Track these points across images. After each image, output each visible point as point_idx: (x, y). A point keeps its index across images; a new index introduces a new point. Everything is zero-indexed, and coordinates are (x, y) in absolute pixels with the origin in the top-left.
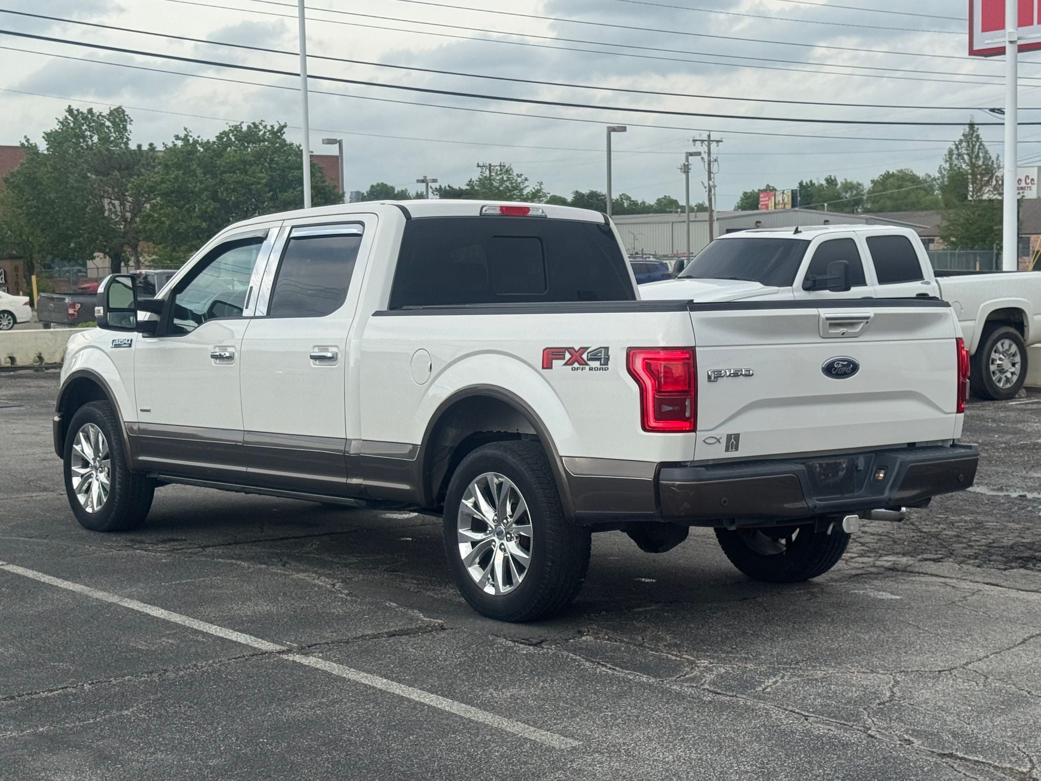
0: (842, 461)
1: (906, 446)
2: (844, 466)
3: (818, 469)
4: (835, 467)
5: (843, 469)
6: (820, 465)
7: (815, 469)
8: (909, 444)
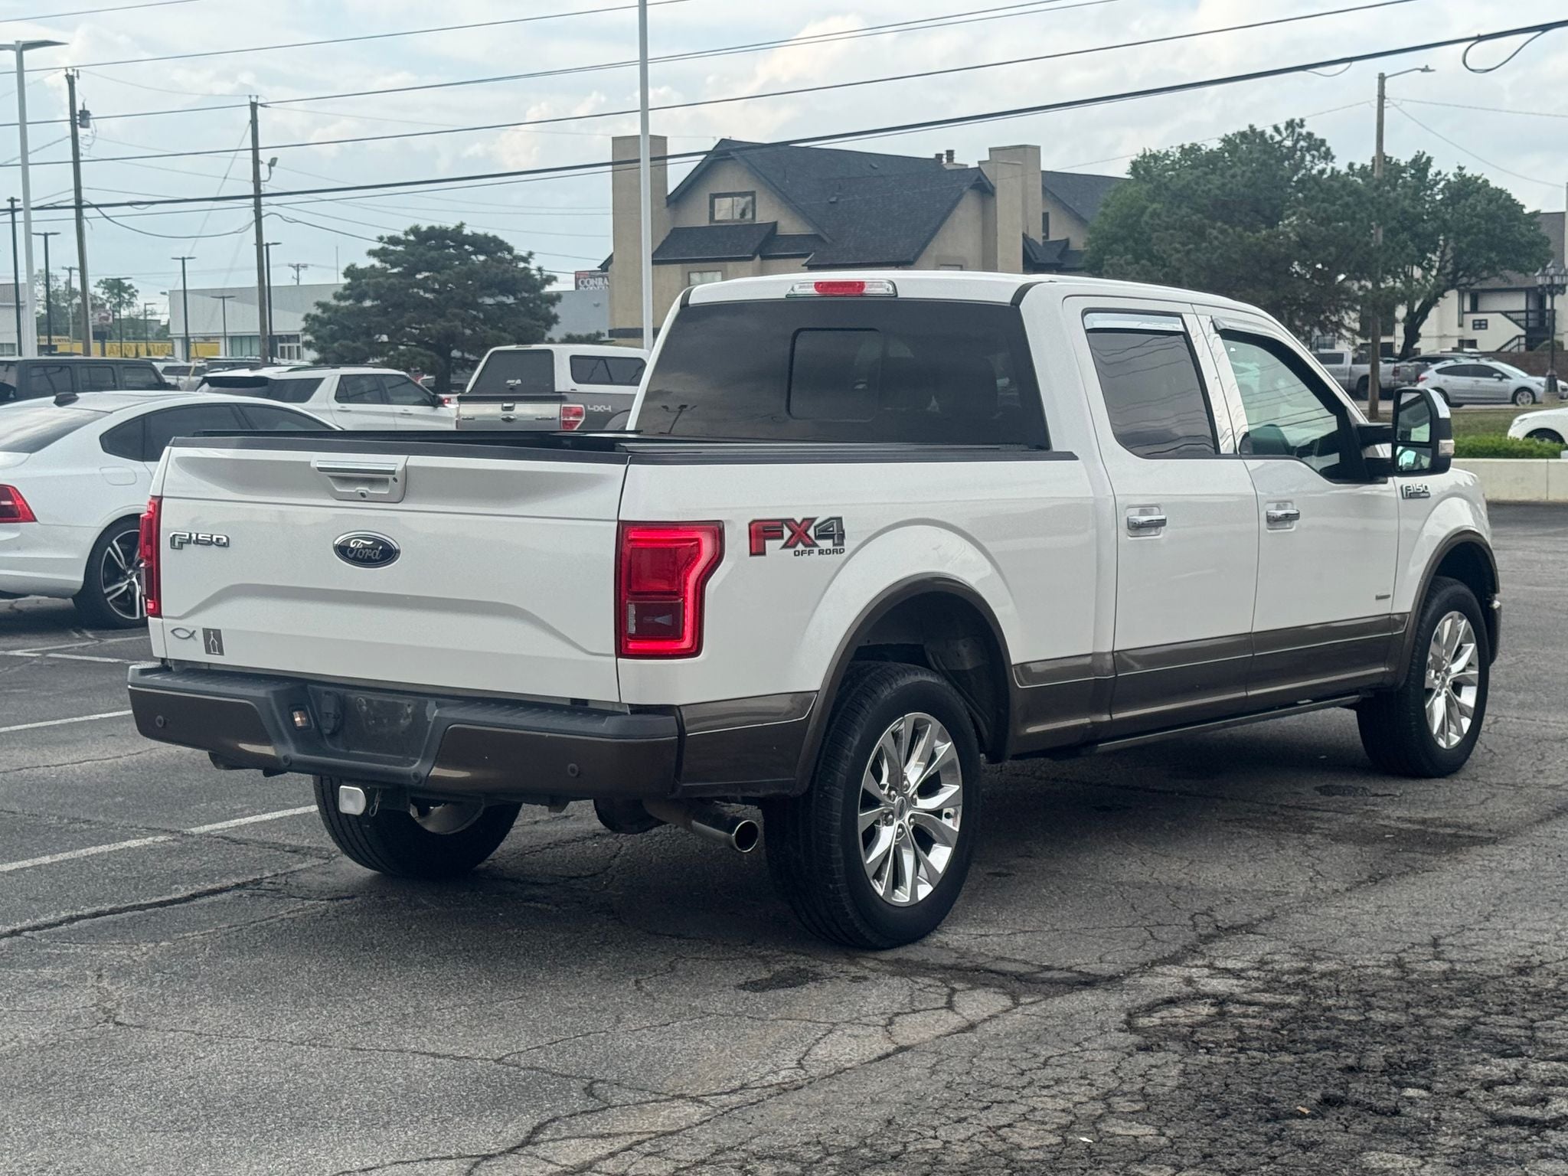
0: (406, 702)
1: (568, 703)
2: (409, 710)
3: (364, 708)
4: (395, 711)
5: (408, 715)
6: (369, 702)
7: (360, 706)
8: (574, 701)
